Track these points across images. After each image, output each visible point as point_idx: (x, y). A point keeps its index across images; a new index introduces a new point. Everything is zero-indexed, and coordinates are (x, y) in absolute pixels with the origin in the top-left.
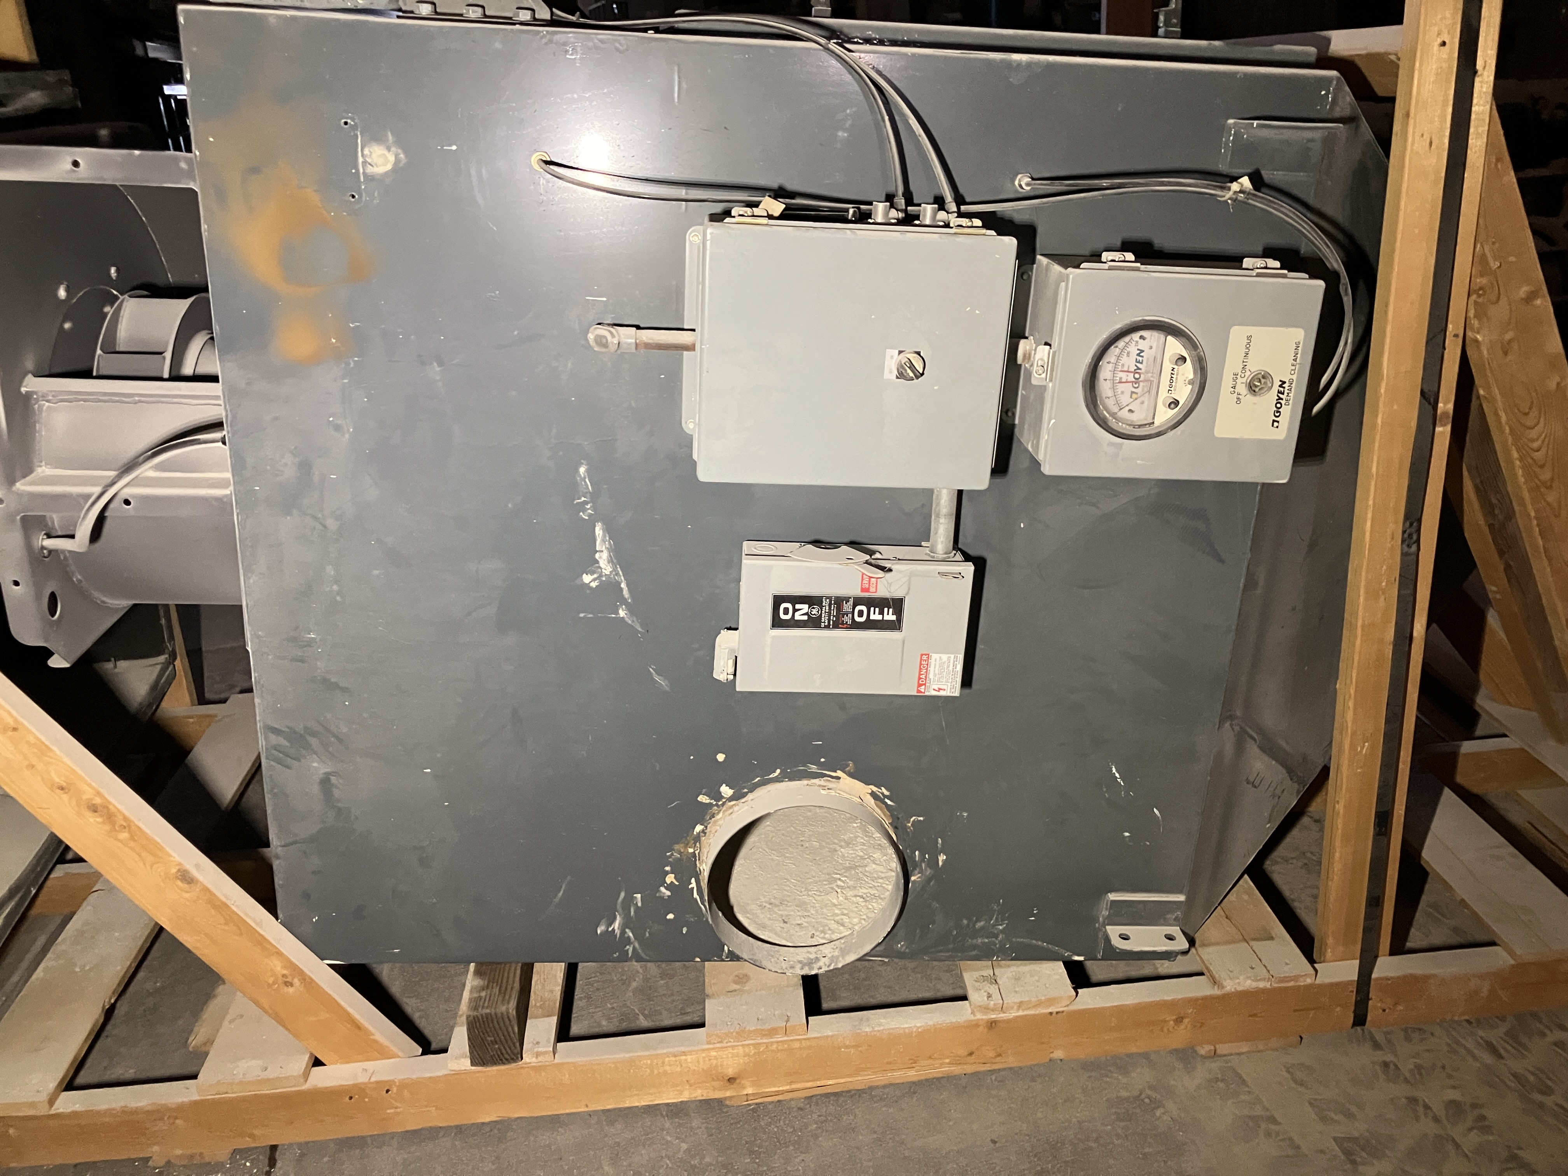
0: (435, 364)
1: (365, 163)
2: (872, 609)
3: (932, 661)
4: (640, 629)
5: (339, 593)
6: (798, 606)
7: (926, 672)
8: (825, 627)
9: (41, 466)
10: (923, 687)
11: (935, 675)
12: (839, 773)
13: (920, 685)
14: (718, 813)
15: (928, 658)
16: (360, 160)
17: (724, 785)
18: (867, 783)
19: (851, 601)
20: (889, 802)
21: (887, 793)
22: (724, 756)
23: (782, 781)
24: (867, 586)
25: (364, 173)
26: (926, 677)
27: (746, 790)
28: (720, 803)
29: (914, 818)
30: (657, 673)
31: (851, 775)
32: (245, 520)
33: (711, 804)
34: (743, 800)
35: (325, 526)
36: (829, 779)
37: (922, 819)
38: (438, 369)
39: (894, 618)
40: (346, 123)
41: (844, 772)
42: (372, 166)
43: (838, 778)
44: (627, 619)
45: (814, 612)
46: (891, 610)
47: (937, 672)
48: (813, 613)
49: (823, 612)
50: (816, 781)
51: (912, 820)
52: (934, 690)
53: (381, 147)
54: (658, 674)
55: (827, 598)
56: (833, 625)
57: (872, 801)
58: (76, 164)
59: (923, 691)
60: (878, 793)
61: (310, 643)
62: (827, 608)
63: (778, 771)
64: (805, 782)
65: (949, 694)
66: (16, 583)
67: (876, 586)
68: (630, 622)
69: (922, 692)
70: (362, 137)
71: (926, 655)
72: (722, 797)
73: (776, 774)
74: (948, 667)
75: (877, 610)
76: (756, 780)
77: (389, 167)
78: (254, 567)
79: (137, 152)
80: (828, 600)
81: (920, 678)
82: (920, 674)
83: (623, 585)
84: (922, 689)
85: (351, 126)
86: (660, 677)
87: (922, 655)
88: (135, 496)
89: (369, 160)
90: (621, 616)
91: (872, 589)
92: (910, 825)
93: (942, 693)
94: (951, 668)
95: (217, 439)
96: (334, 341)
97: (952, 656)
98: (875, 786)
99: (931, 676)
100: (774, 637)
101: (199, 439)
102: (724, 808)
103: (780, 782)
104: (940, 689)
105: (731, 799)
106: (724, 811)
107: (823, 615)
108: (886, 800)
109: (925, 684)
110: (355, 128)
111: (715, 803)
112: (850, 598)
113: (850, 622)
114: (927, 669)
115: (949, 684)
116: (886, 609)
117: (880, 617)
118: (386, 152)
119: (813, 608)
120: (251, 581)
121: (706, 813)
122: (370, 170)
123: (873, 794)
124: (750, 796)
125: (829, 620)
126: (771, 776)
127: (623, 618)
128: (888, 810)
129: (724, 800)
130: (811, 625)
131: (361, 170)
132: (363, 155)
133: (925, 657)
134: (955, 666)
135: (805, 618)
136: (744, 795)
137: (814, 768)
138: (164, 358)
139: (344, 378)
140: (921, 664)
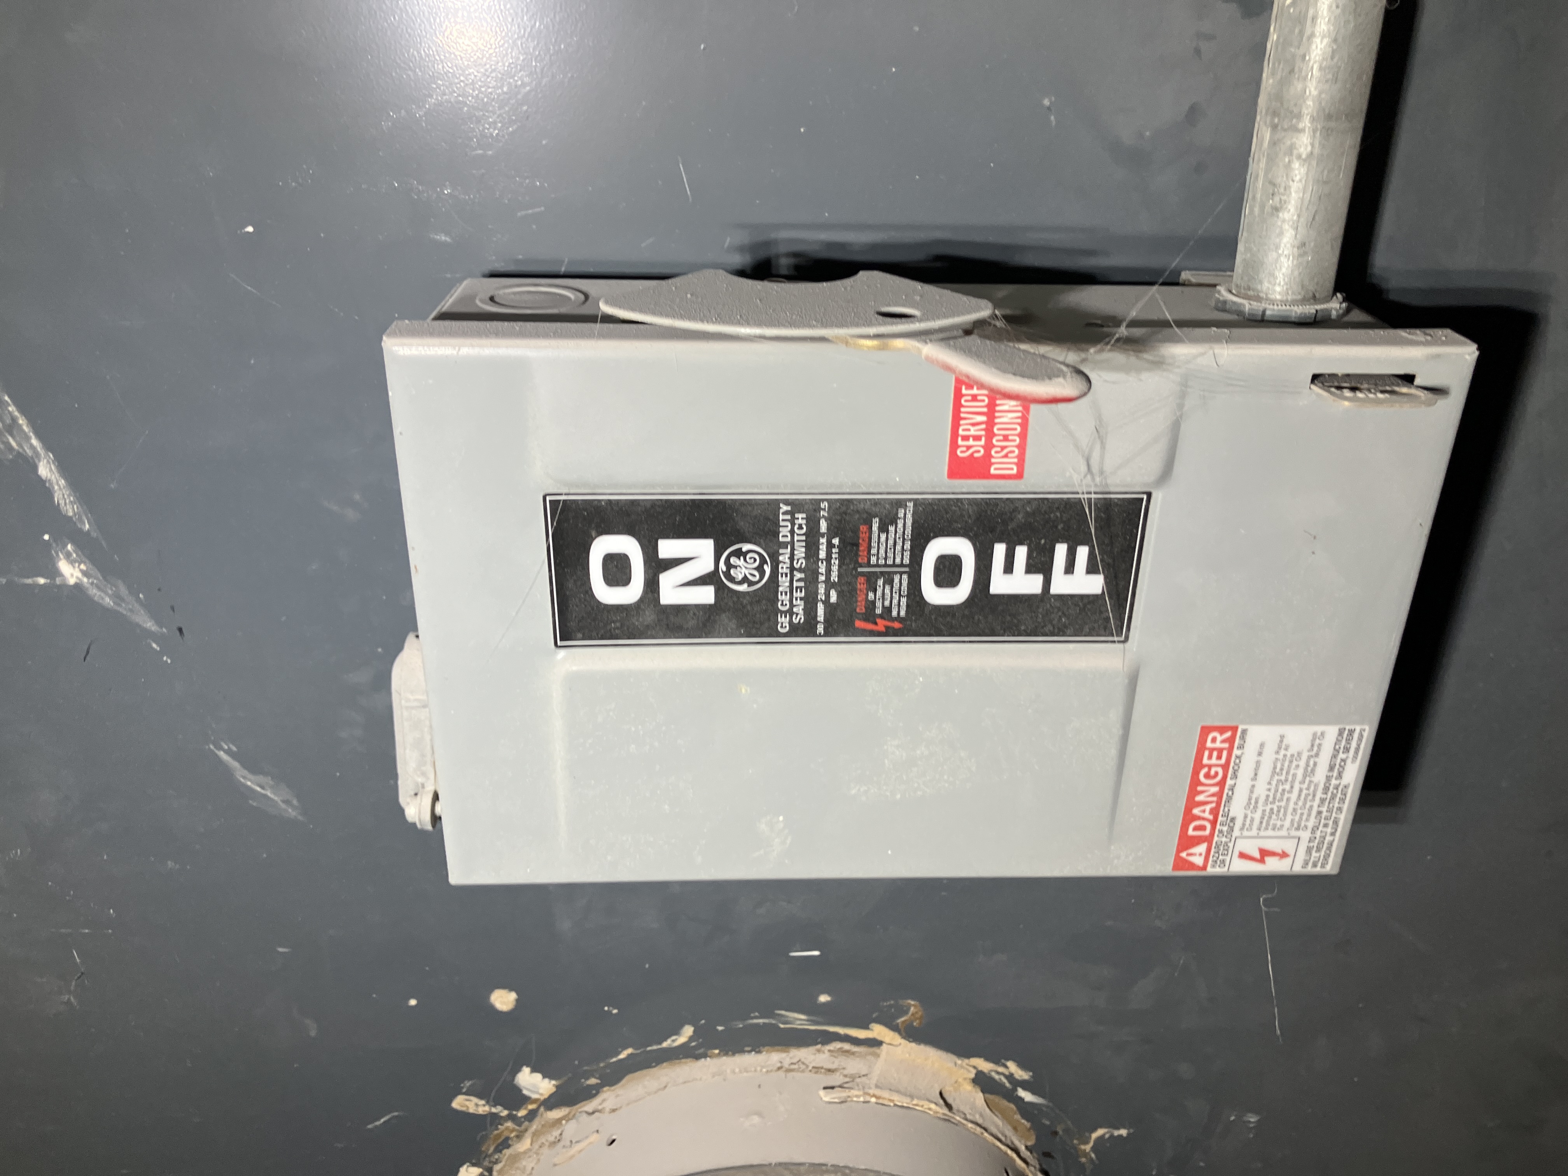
2: (1000, 550)
3: (1248, 756)
4: (150, 625)
6: (667, 548)
7: (1219, 795)
8: (795, 630)
10: (1202, 848)
11: (1252, 803)
12: (877, 1031)
13: (1186, 842)
14: (519, 1137)
15: (1231, 741)
17: (526, 1070)
18: (962, 1051)
19: (906, 518)
20: (1027, 1096)
21: (1021, 1074)
22: (513, 996)
23: (705, 1056)
24: (978, 448)
26: (1215, 812)
27: (593, 1081)
28: (522, 1113)
29: (1100, 1132)
30: (244, 765)
31: (912, 1034)
33: (494, 1117)
34: (590, 1106)
36: (847, 1046)
37: (1123, 1132)
39: (1095, 585)
41: (894, 1028)
43: (875, 1043)
44: (93, 592)
45: (743, 568)
46: (1083, 552)
47: (1261, 790)
48: (738, 574)
49: (784, 568)
50: (807, 1055)
51: (1094, 1136)
52: (1242, 856)
54: (253, 768)
55: (796, 506)
56: (828, 622)
57: (979, 1097)
59: (1199, 861)
60: (997, 1077)
62: (800, 552)
63: (688, 1031)
64: (774, 1058)
65: (1298, 869)
67: (1022, 447)
68: (108, 601)
69: (1192, 866)
71: (1222, 730)
72: (526, 1100)
73: (681, 1040)
74: (1310, 771)
75: (1021, 552)
76: (622, 1056)
80: (801, 518)
81: (1189, 817)
82: (1191, 804)
83: (46, 470)
84: (1197, 855)
86: (261, 779)
87: (1206, 731)
90: (72, 581)
91: (1002, 464)
92: (1088, 1148)
93: (1273, 866)
94: (1320, 776)
97: (1331, 732)
98: (988, 1059)
99: (1237, 808)
100: (573, 681)
102: (535, 1126)
103: (697, 1057)
104: (1265, 853)
105: (551, 1103)
106: (536, 1135)
107: (784, 583)
108: (1022, 1093)
109: (1209, 839)
111: (505, 1113)
112: (901, 504)
113: (900, 609)
114: (1222, 784)
115: (1305, 835)
116: (1061, 550)
117: (1032, 585)
119: (738, 553)
121: (485, 1138)
123: (982, 1081)
124: (608, 1098)
125: (810, 602)
126: (665, 1045)
127: (78, 586)
128: (1024, 1116)
129: (531, 1107)
130: (733, 624)
133: (1216, 740)
134: (1336, 768)
135: (706, 595)
136: (590, 1093)
137: (799, 1020)
140: (1198, 765)
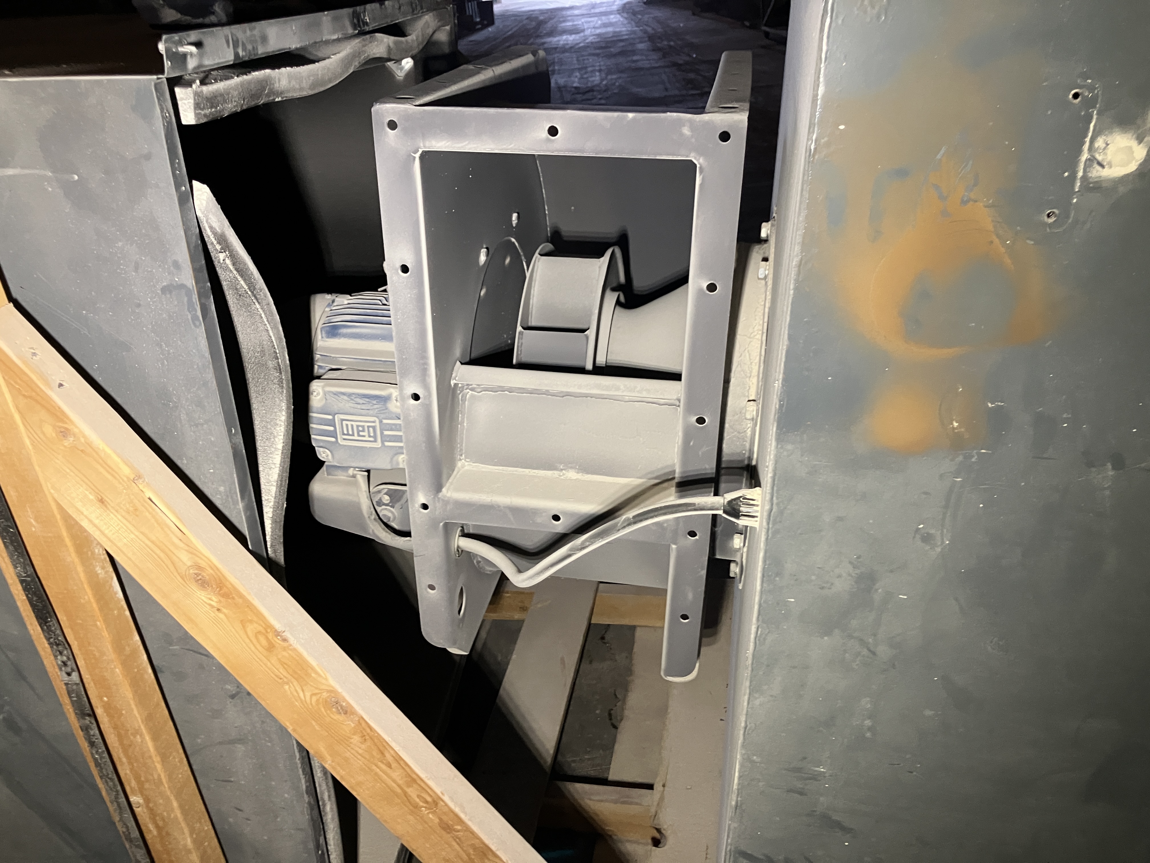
0: (1109, 466)
1: (1091, 160)
5: (869, 729)
9: (460, 460)
16: (1085, 156)
25: (1084, 178)
32: (766, 635)
35: (874, 653)
38: (1111, 473)
40: (1076, 96)
42: (1103, 166)
53: (1129, 135)
58: (553, 131)
61: (815, 777)
66: (432, 587)
70: (1097, 119)
77: (1132, 167)
78: (765, 687)
79: (631, 115)
85: (1086, 99)
88: (565, 513)
89: (1099, 158)
95: (717, 506)
96: (956, 424)
101: (694, 504)
110: (1091, 103)
118: (1134, 143)
120: (757, 702)
122: (1097, 172)
131: (1080, 174)
132: (1090, 149)
138: (587, 337)
139: (957, 474)
